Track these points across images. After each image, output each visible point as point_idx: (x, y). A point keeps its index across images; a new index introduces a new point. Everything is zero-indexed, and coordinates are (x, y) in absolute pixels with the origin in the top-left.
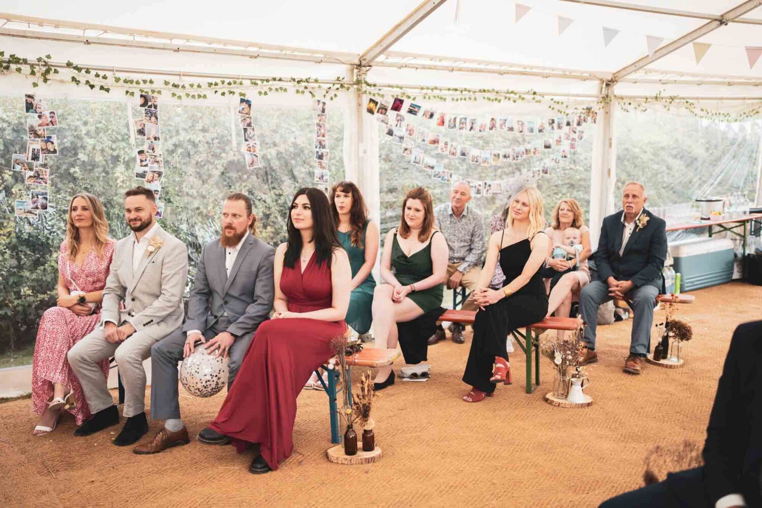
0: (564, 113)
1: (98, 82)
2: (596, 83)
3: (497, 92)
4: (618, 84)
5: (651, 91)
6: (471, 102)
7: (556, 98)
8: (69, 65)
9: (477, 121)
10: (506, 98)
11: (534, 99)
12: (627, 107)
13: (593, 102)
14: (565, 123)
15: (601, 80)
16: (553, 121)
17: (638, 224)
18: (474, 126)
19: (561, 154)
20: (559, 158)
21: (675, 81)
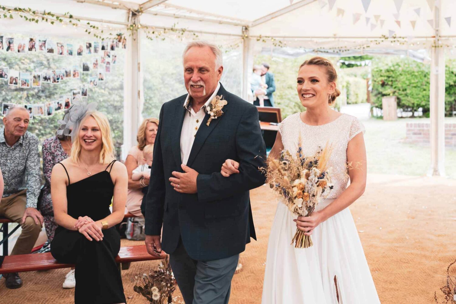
0: (100, 37)
2: (124, 12)
3: (34, 12)
4: (143, 14)
5: (169, 23)
6: (7, 21)
7: (92, 23)
9: (15, 41)
10: (43, 19)
11: (70, 21)
12: (151, 35)
13: (123, 29)
14: (101, 47)
15: (129, 10)
16: (90, 45)
17: (209, 113)
18: (11, 45)
19: (99, 76)
20: (97, 80)
21: (185, 16)
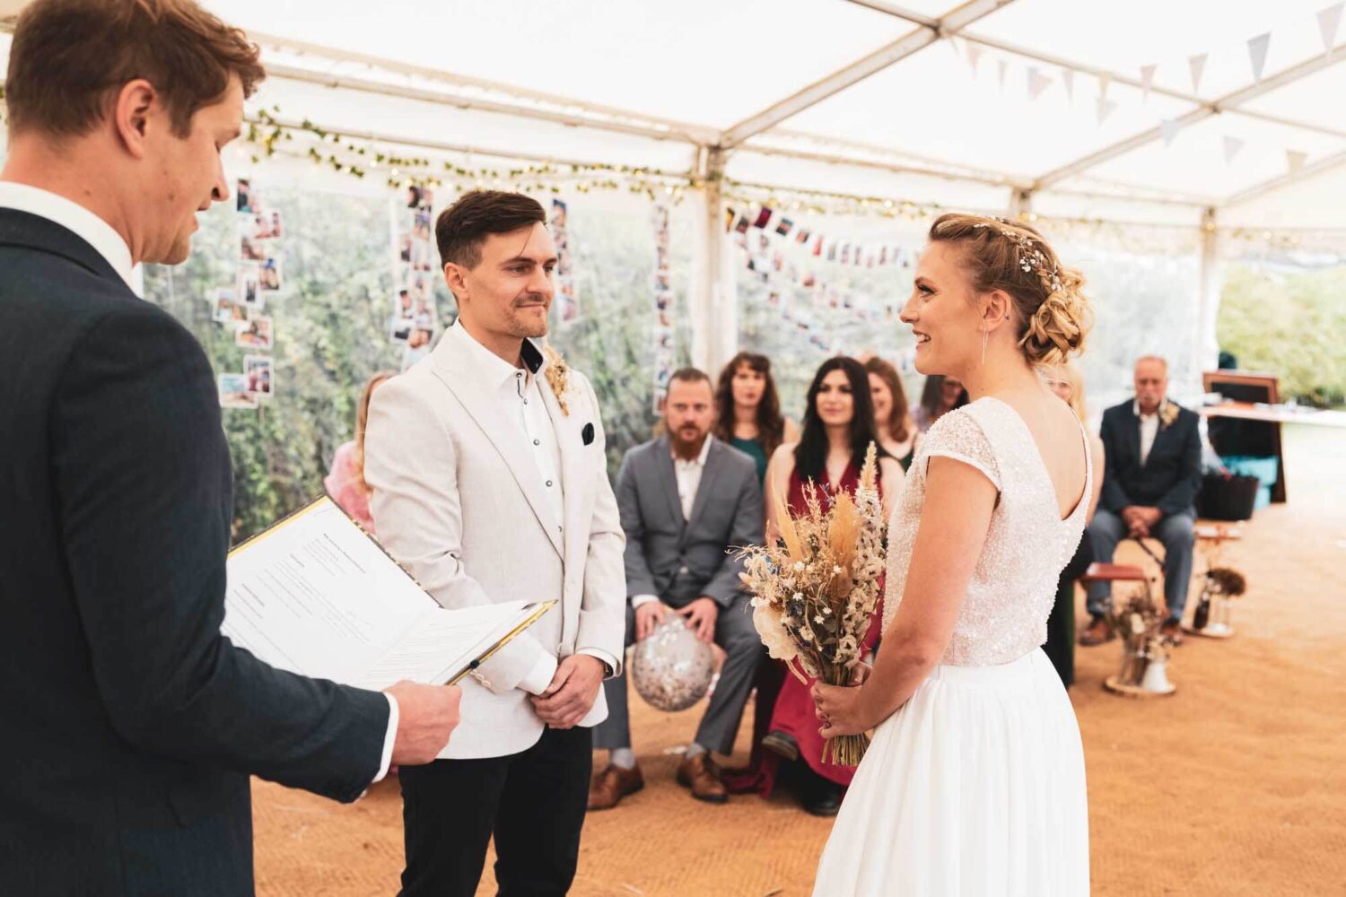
1: (347, 160)
8: (306, 126)
9: (864, 250)
